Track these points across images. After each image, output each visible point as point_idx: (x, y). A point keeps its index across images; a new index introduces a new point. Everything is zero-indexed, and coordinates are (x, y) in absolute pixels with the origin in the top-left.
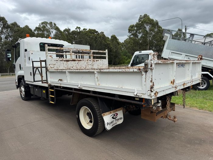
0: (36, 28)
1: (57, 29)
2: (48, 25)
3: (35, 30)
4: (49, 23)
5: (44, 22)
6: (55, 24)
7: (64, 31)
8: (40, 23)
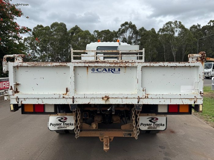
0: (160, 29)
1: (182, 27)
2: (172, 25)
3: (159, 32)
4: (173, 22)
5: (168, 22)
6: (180, 23)
7: (191, 28)
8: (165, 24)
